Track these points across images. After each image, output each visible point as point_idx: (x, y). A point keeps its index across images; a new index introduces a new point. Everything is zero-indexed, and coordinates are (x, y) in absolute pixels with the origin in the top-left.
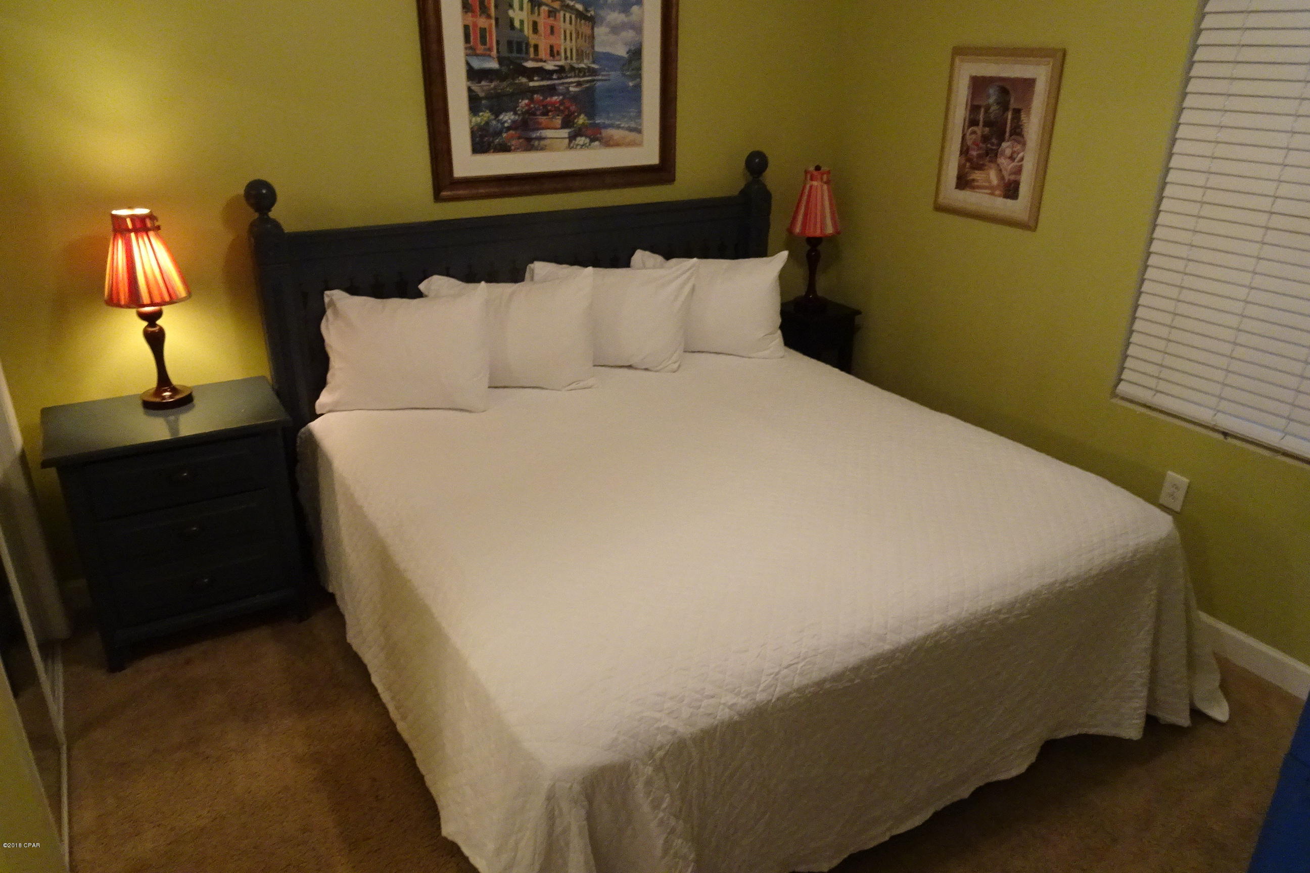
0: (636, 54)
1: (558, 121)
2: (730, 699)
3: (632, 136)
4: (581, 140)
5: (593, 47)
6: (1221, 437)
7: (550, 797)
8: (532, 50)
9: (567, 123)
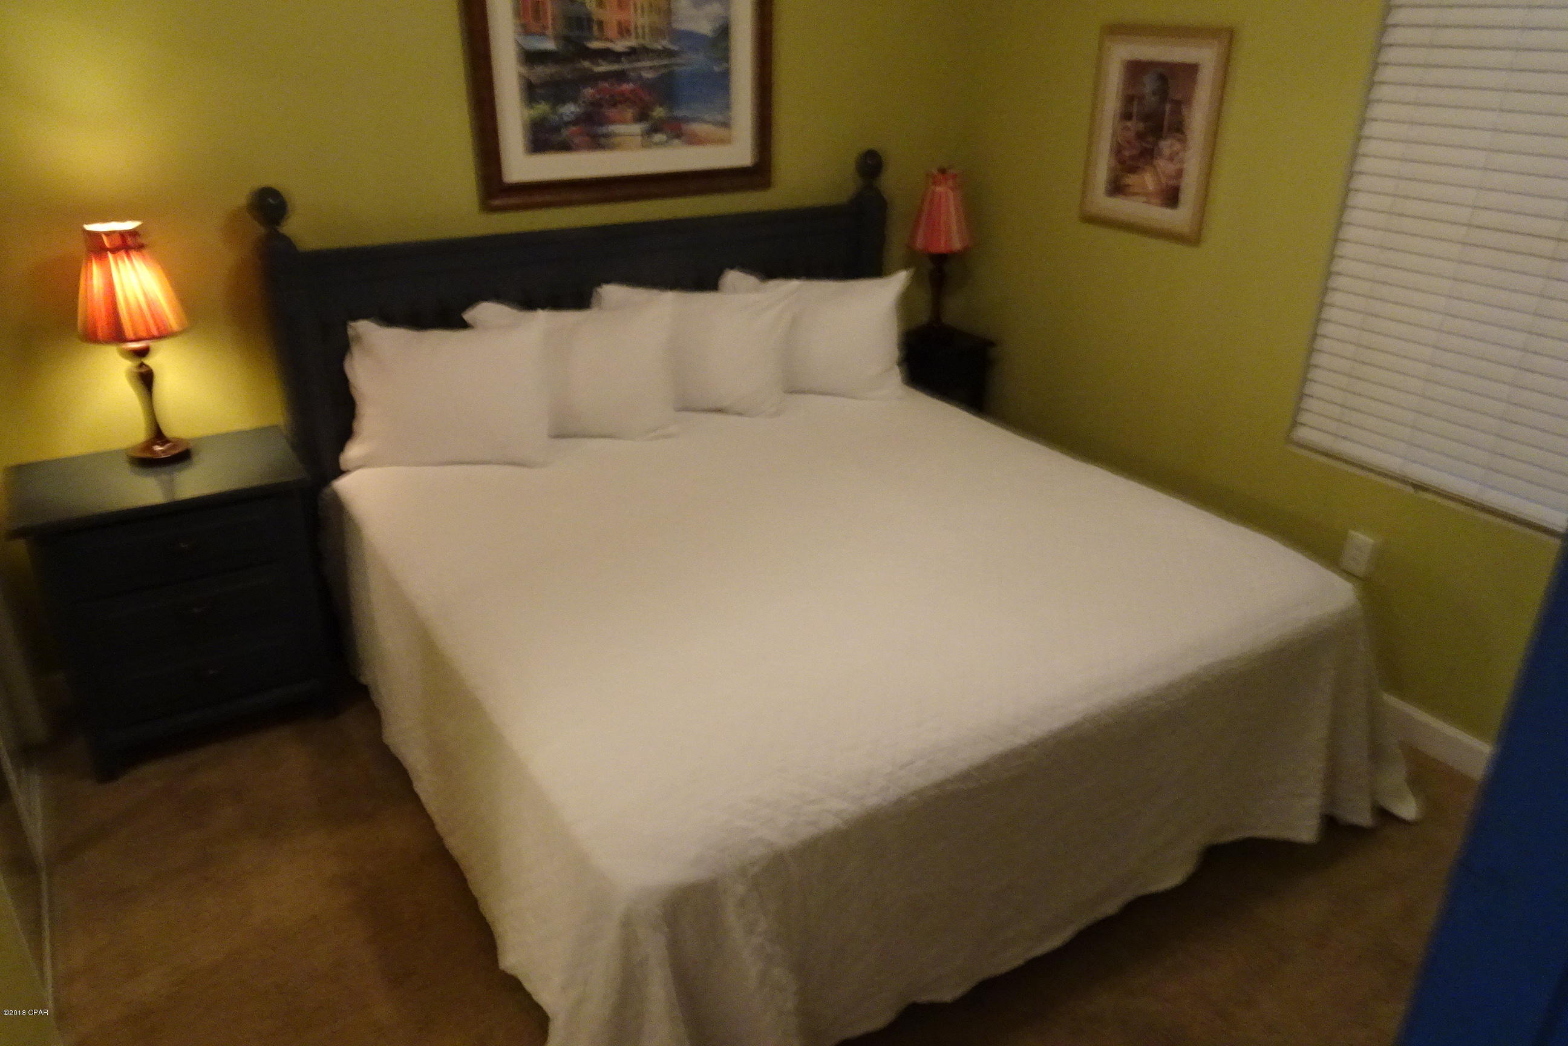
0: (724, 32)
1: (629, 113)
2: (837, 805)
3: (721, 132)
4: (659, 137)
5: (670, 24)
6: (1411, 490)
7: (627, 923)
8: (595, 28)
9: (642, 116)
